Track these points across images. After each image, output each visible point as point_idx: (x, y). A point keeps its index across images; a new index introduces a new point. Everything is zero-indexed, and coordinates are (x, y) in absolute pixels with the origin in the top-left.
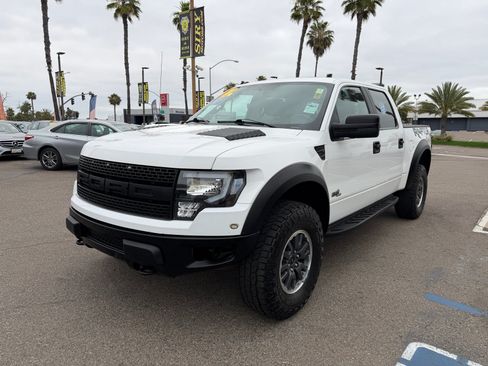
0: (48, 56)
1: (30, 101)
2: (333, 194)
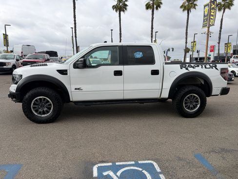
2: (75, 89)
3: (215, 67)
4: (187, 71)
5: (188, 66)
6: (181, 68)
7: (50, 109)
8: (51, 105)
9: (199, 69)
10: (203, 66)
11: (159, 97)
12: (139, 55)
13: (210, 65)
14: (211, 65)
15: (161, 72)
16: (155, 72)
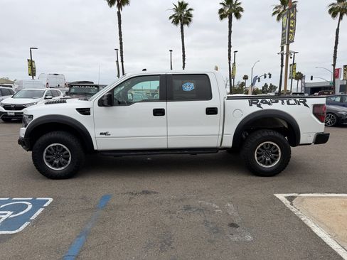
0: (229, 55)
1: (244, 81)
2: (101, 134)
3: (304, 102)
4: (259, 109)
5: (262, 102)
6: (251, 105)
7: (67, 159)
8: (68, 154)
9: (278, 106)
10: (285, 101)
11: (219, 145)
12: (189, 87)
13: (295, 100)
14: (298, 99)
15: (220, 111)
16: (212, 111)
